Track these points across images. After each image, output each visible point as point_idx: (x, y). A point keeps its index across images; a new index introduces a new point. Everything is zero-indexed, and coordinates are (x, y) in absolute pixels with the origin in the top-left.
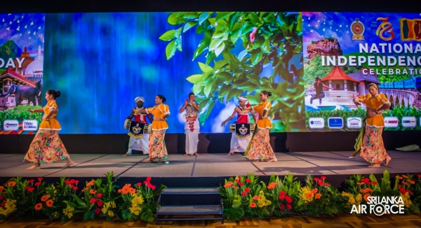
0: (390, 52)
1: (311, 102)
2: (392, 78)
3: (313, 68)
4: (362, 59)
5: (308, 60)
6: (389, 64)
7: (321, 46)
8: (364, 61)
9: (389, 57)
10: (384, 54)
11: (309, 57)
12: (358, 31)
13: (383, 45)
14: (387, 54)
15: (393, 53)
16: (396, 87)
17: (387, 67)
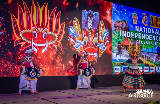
0: (147, 32)
1: (116, 57)
2: (147, 46)
3: (117, 37)
4: (136, 35)
5: (115, 32)
6: (146, 39)
7: (120, 24)
8: (137, 36)
9: (146, 35)
10: (144, 33)
11: (115, 31)
12: (135, 19)
13: (144, 28)
14: (145, 33)
15: (148, 33)
16: (150, 51)
17: (145, 40)
